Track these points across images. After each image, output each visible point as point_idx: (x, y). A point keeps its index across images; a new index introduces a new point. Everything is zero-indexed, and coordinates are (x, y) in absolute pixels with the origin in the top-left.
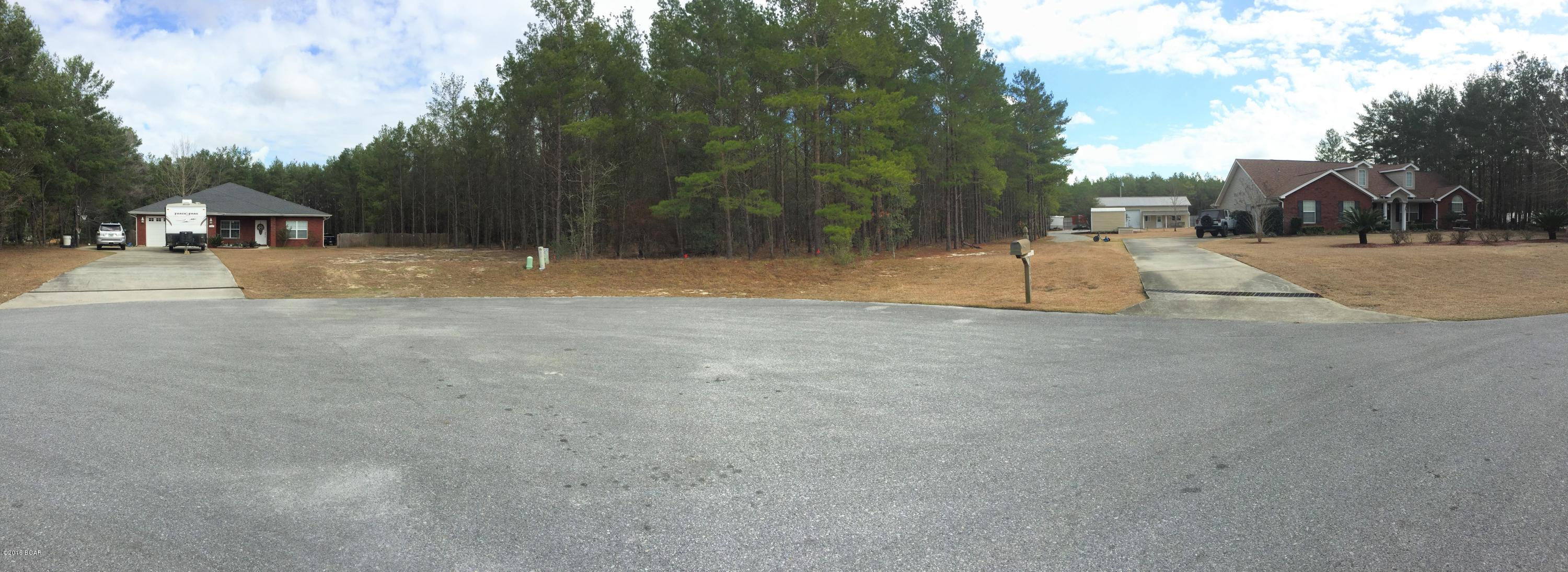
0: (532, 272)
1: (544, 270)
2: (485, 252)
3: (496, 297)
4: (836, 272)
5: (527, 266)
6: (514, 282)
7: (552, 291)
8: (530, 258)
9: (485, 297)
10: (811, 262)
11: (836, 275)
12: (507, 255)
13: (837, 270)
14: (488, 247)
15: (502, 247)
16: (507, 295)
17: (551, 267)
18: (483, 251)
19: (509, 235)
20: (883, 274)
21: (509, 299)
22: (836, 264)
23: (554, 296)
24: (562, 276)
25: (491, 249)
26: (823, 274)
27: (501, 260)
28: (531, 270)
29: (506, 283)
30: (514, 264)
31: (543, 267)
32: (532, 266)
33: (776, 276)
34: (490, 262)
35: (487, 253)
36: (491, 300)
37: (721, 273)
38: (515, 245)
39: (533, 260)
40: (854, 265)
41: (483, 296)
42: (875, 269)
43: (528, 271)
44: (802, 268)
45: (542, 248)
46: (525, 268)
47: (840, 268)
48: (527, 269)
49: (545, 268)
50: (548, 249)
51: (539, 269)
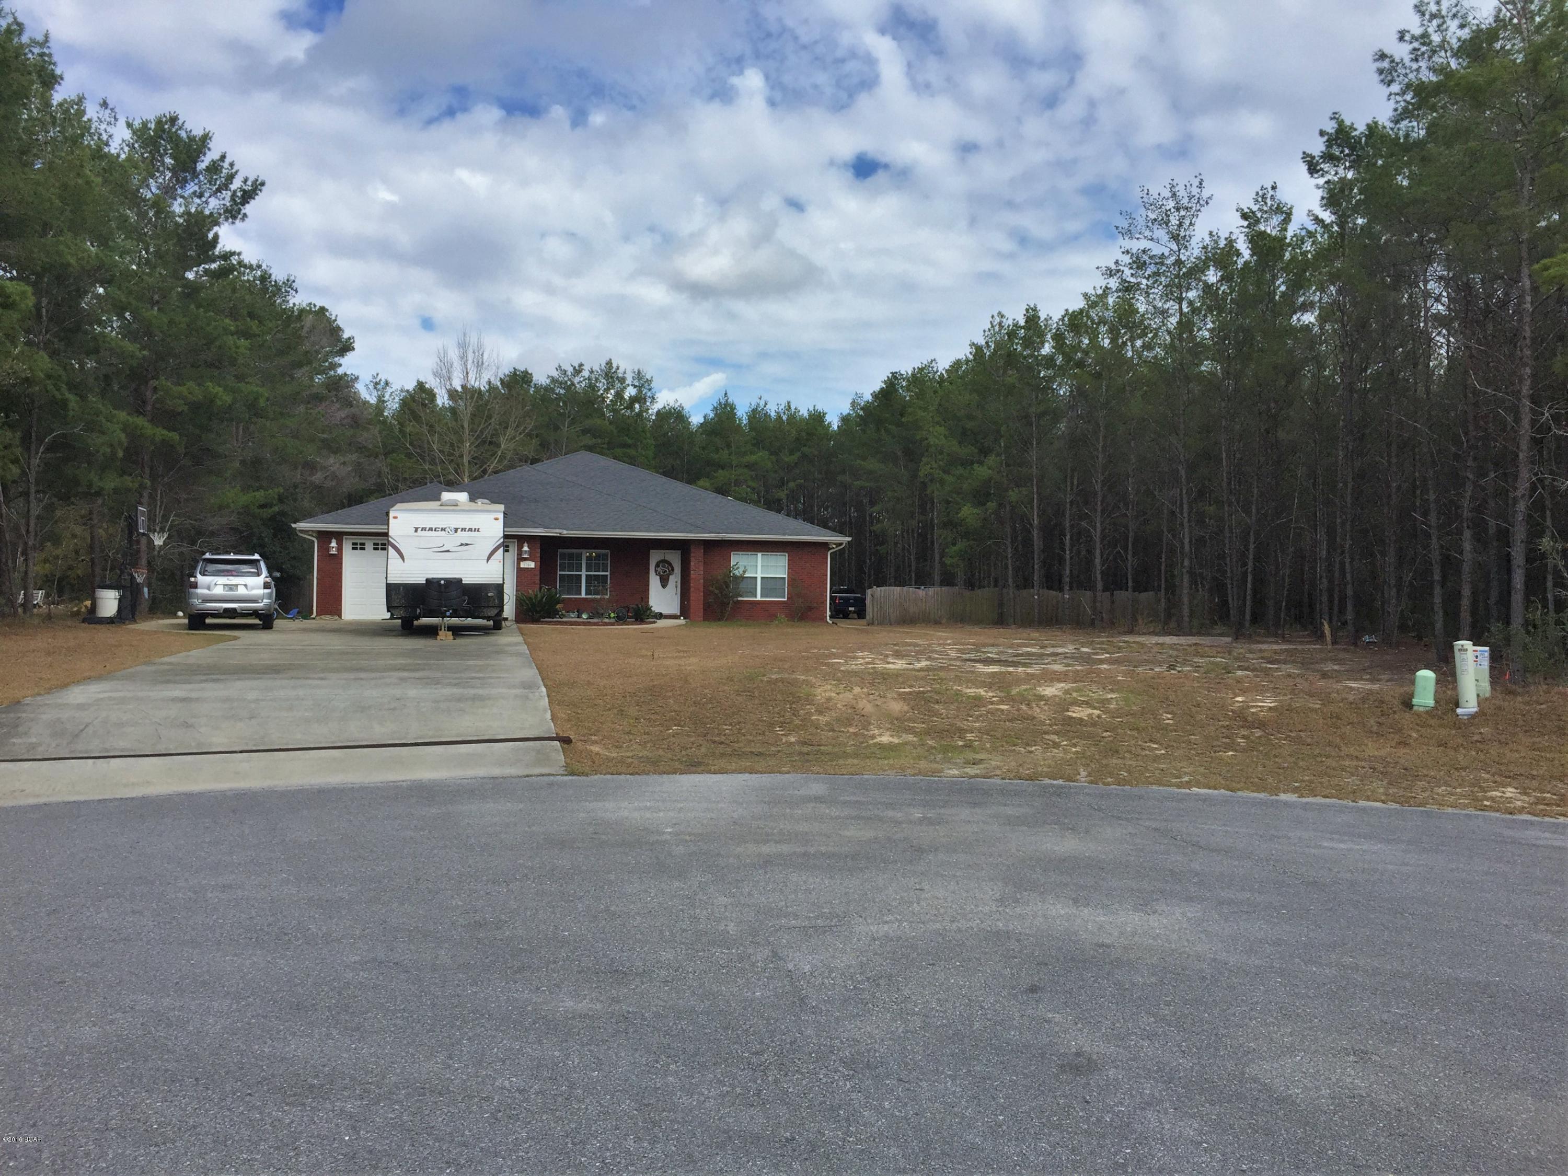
0: (1433, 722)
1: (1473, 716)
2: (1271, 647)
3: (1319, 800)
5: (1415, 701)
6: (1372, 749)
7: (1510, 792)
8: (1426, 676)
9: (1283, 797)
12: (1340, 662)
14: (1276, 636)
15: (1321, 637)
16: (1354, 794)
17: (1499, 708)
18: (1264, 647)
19: (1343, 599)
21: (1364, 809)
23: (1521, 810)
24: (1544, 741)
25: (1285, 640)
27: (1325, 676)
28: (1431, 713)
29: (1345, 750)
30: (1370, 692)
31: (1469, 705)
32: (1431, 703)
34: (1290, 682)
35: (1276, 652)
36: (1305, 807)
38: (1359, 632)
39: (1438, 682)
41: (1275, 791)
43: (1418, 715)
45: (1467, 644)
46: (1408, 704)
48: (1415, 708)
49: (1475, 710)
50: (1487, 648)
51: (1459, 711)
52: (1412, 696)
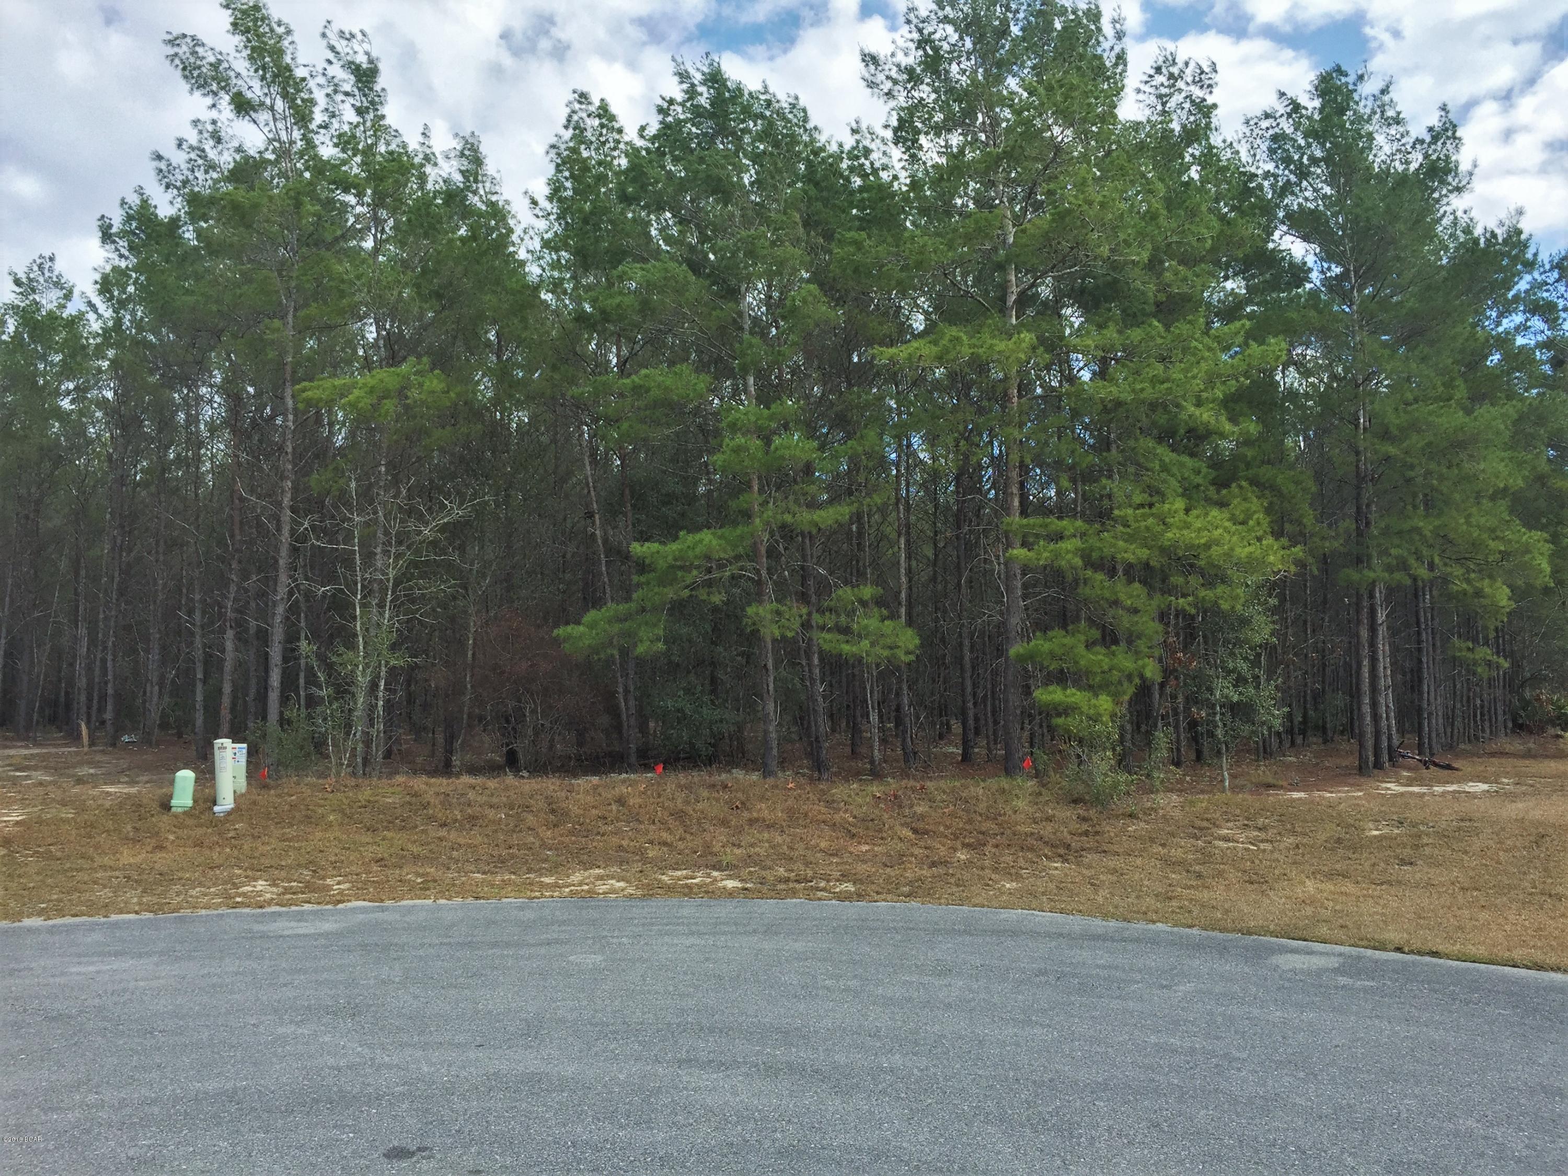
0: (190, 822)
1: (229, 813)
2: (20, 752)
3: (68, 920)
4: (1085, 827)
5: (174, 802)
6: (128, 857)
7: (261, 885)
8: (186, 777)
9: (27, 922)
10: (1003, 791)
11: (1086, 833)
12: (96, 765)
13: (1085, 819)
14: (27, 739)
15: (75, 737)
16: (106, 908)
17: (254, 803)
18: (12, 752)
19: (103, 698)
20: (1226, 839)
21: (116, 925)
22: (1075, 802)
23: (270, 902)
24: (290, 832)
25: (37, 744)
26: (1047, 830)
27: (80, 781)
28: (188, 813)
29: (99, 860)
30: (129, 796)
31: (226, 803)
32: (189, 803)
33: (915, 831)
34: (40, 791)
35: (26, 757)
36: (52, 930)
37: (757, 820)
38: (119, 730)
39: (197, 780)
40: (1129, 805)
41: (18, 916)
42: (1198, 823)
43: (176, 816)
44: (982, 807)
45: (227, 742)
46: (166, 806)
47: (1092, 813)
48: (173, 809)
49: (232, 806)
50: (245, 745)
51: (216, 809)
52: (171, 797)
